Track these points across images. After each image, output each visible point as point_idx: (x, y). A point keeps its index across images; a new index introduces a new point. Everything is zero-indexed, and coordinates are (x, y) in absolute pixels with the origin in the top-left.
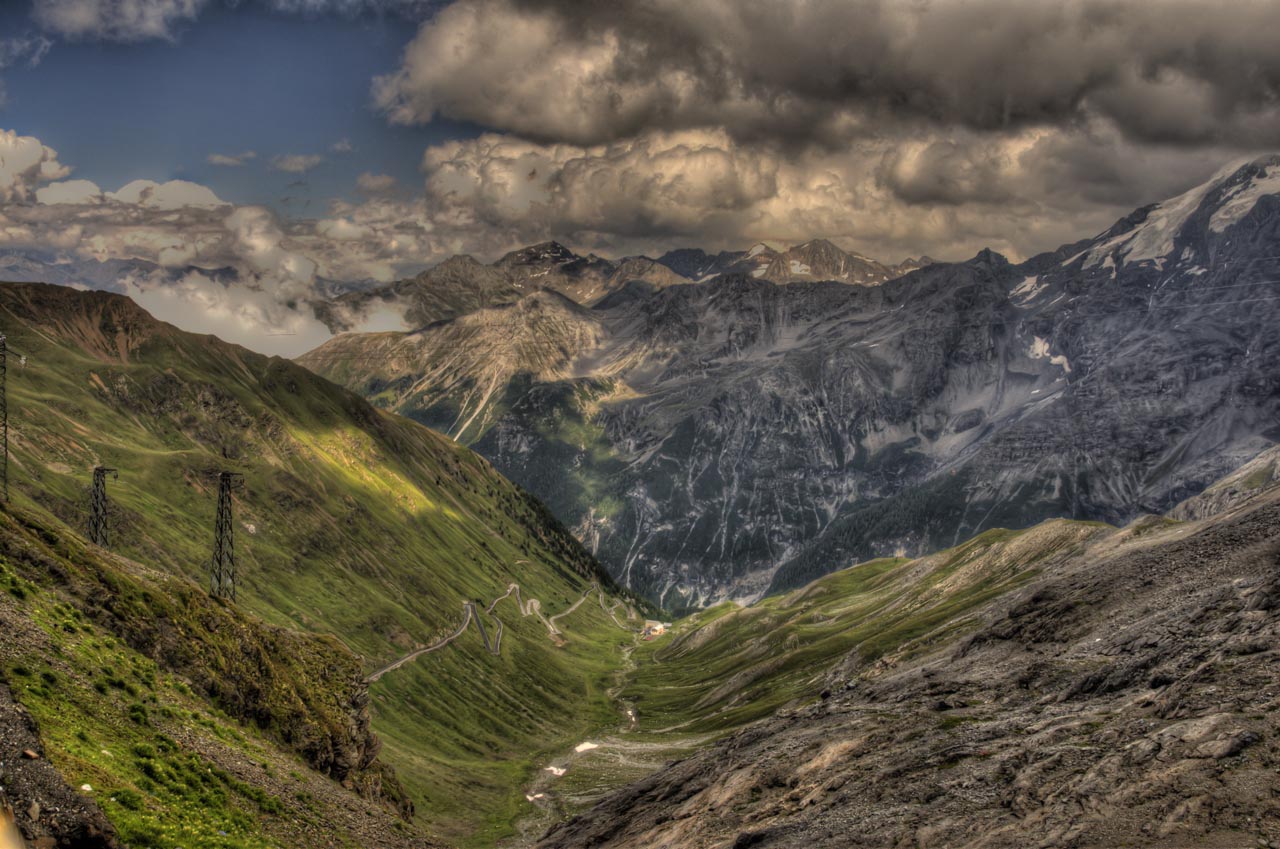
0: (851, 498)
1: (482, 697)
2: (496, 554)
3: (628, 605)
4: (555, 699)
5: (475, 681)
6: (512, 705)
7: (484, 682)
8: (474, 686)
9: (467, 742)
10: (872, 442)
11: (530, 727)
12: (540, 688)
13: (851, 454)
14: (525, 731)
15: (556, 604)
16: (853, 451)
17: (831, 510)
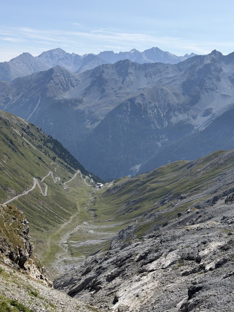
0: (166, 140)
1: (42, 212)
2: (44, 161)
3: (91, 178)
4: (67, 211)
5: (39, 206)
6: (52, 213)
7: (42, 206)
8: (39, 208)
9: (37, 227)
10: (174, 120)
11: (59, 221)
12: (62, 208)
13: (166, 124)
14: (57, 222)
15: (66, 178)
16: (167, 123)
17: (159, 144)
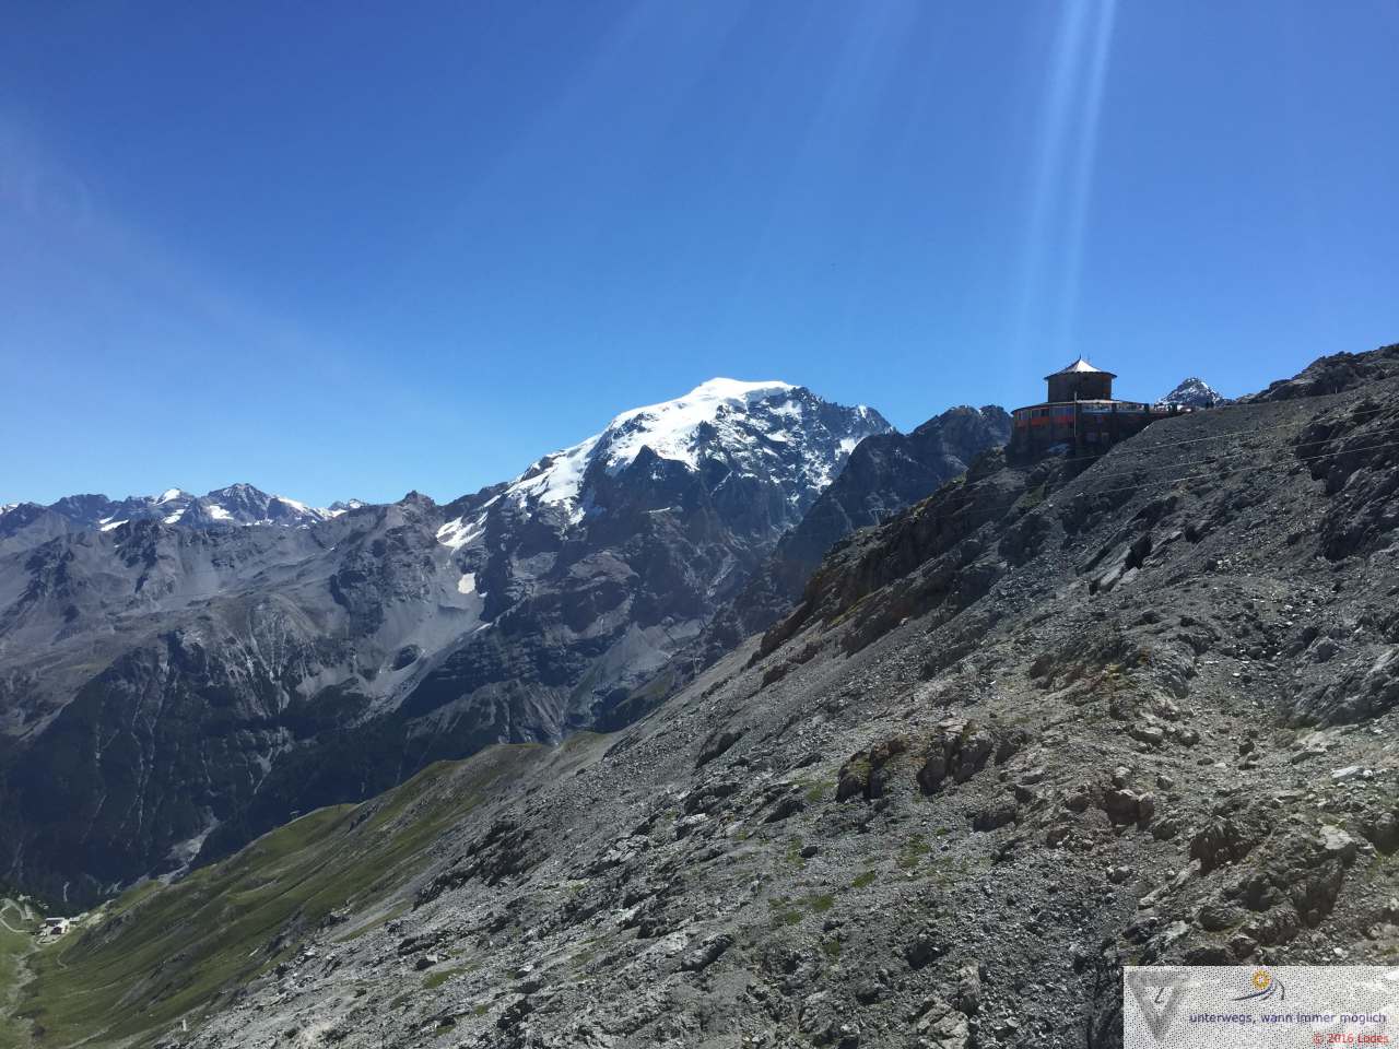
0: (288, 748)
3: (22, 905)
10: (308, 686)
13: (285, 700)
16: (287, 698)
17: (265, 764)
